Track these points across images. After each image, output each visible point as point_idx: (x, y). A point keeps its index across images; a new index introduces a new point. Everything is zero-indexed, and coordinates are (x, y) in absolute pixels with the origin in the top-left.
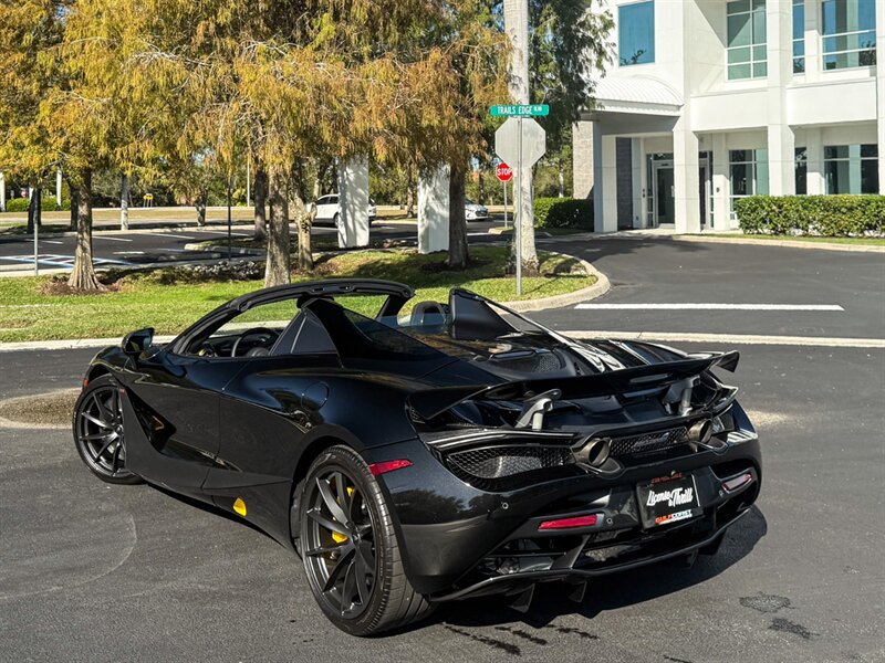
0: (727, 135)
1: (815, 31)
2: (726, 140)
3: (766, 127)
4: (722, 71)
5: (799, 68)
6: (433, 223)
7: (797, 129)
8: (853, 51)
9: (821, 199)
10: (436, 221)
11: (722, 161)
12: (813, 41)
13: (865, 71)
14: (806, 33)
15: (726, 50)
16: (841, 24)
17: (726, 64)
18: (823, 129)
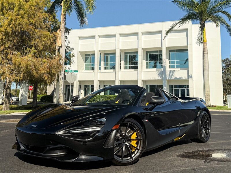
0: (84, 81)
1: (103, 62)
2: (84, 83)
3: (94, 80)
4: (84, 68)
5: (100, 69)
6: (23, 97)
7: (100, 81)
8: (109, 66)
9: (103, 96)
10: (24, 97)
11: (83, 87)
12: (103, 63)
13: (112, 70)
14: (101, 62)
15: (85, 64)
16: (107, 61)
17: (85, 67)
18: (104, 81)
